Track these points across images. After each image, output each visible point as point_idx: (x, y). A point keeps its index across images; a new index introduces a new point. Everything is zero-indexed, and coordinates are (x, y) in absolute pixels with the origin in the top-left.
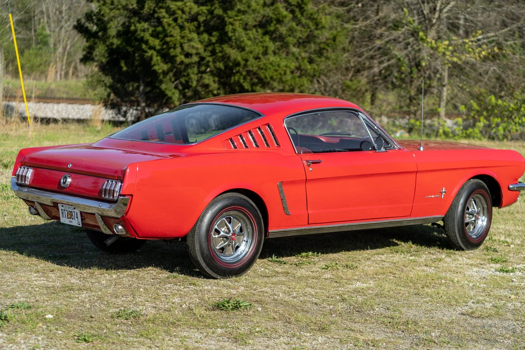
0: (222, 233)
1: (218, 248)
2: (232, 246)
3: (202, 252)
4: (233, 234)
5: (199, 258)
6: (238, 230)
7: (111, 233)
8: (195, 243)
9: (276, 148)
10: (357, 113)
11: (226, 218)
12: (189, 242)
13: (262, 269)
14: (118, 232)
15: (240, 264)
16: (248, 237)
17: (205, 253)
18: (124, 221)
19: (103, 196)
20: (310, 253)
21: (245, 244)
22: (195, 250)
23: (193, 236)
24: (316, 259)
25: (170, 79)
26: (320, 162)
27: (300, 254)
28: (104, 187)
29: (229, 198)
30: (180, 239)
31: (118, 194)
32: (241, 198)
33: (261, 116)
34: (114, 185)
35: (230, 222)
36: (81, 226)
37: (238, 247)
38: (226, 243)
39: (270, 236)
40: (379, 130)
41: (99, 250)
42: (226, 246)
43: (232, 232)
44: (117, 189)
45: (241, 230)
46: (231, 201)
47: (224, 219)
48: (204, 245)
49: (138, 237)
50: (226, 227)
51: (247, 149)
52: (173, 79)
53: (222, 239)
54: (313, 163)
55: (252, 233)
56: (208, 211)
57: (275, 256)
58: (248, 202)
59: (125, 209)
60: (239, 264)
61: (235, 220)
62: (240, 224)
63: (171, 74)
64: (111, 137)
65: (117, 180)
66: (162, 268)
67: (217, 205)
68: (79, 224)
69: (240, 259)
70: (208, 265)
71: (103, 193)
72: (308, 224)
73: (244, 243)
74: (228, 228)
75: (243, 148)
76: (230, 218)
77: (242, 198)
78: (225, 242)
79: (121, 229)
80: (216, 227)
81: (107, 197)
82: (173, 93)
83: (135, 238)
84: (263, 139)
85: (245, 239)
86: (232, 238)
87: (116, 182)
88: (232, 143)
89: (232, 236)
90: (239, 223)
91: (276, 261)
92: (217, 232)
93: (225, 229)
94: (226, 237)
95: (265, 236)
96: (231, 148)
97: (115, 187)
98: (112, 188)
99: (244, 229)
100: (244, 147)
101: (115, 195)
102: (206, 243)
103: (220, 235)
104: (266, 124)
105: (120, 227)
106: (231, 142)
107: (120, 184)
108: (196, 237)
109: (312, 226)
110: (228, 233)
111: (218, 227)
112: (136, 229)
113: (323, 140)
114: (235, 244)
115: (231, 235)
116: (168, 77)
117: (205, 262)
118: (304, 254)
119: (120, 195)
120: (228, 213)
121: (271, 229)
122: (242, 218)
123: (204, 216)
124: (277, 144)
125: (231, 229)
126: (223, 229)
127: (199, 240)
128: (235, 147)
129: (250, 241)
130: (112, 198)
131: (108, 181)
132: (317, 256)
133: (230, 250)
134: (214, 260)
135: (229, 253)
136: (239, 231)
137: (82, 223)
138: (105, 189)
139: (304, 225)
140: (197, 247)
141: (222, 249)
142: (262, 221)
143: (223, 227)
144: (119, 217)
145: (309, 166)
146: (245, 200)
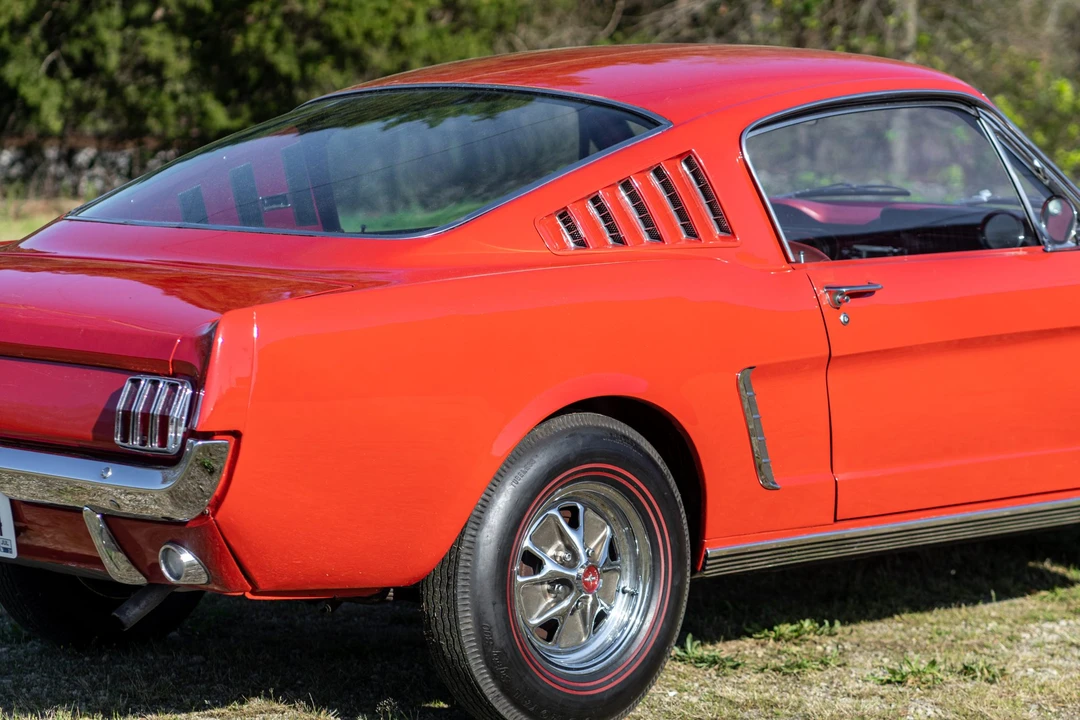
0: (549, 567)
1: (535, 621)
2: (584, 614)
3: (483, 638)
4: (591, 569)
5: (473, 664)
6: (602, 554)
7: (140, 580)
8: (460, 609)
9: (720, 243)
10: (973, 112)
11: (560, 510)
12: (433, 605)
13: (671, 694)
14: (178, 577)
15: (615, 677)
16: (636, 579)
17: (497, 643)
18: (205, 534)
19: (118, 439)
20: (807, 624)
21: (629, 603)
22: (459, 632)
23: (450, 581)
24: (829, 646)
25: (34, 49)
26: (871, 293)
27: (771, 629)
28: (121, 405)
29: (573, 433)
30: (391, 594)
31: (182, 429)
32: (613, 434)
33: (657, 124)
34: (163, 398)
35: (574, 524)
36: (14, 555)
37: (602, 616)
38: (566, 603)
39: (710, 572)
40: (1047, 171)
41: (28, 639)
42: (563, 614)
43: (584, 559)
44: (179, 410)
45: (613, 553)
46: (580, 443)
47: (554, 512)
48: (492, 615)
49: (253, 592)
50: (560, 543)
51: (621, 250)
52: (43, 47)
53: (546, 587)
54: (853, 295)
55: (650, 563)
56: (503, 484)
57: (694, 640)
58: (637, 446)
59: (211, 486)
60: (609, 681)
61: (591, 514)
62: (607, 531)
63: (36, 30)
64: (84, 215)
65: (174, 375)
66: (309, 703)
67: (532, 462)
68: (6, 550)
69: (615, 662)
70: (506, 689)
71: (118, 427)
72: (836, 520)
73: (622, 599)
74: (569, 547)
75: (606, 243)
76: (575, 510)
77: (616, 432)
78: (558, 601)
79: (191, 565)
80: (527, 543)
81: (137, 443)
82: (45, 93)
83: (244, 596)
84: (672, 210)
85: (626, 583)
86: (586, 583)
87: (173, 387)
88: (569, 229)
89: (586, 575)
90: (603, 527)
91: (702, 660)
92: (533, 562)
93: (558, 549)
94: (565, 582)
95: (694, 571)
96: (564, 246)
97: (168, 404)
98: (158, 408)
99: (623, 547)
100: (610, 241)
101: (171, 434)
102: (499, 607)
103: (543, 573)
104: (680, 156)
105: (187, 557)
106: (565, 222)
107: (189, 392)
108: (460, 583)
109: (846, 528)
110: (572, 566)
111: (534, 544)
112: (249, 564)
113: (813, 214)
114: (595, 605)
115: (582, 571)
116: (27, 41)
117: (495, 676)
118: (786, 629)
119: (192, 433)
120: (568, 491)
121: (712, 546)
122: (614, 506)
123: (486, 505)
124: (722, 229)
125: (581, 551)
126: (551, 552)
127: (473, 594)
128: (581, 243)
129: (643, 591)
130: (156, 445)
131: (136, 383)
132: (831, 635)
133: (575, 627)
134: (526, 670)
135: (572, 641)
136: (606, 555)
137: (19, 546)
138: (127, 414)
139: (822, 526)
140: (467, 624)
141: (550, 627)
142: (684, 515)
143: (549, 545)
144: (182, 516)
145: (837, 306)
146: (626, 438)
